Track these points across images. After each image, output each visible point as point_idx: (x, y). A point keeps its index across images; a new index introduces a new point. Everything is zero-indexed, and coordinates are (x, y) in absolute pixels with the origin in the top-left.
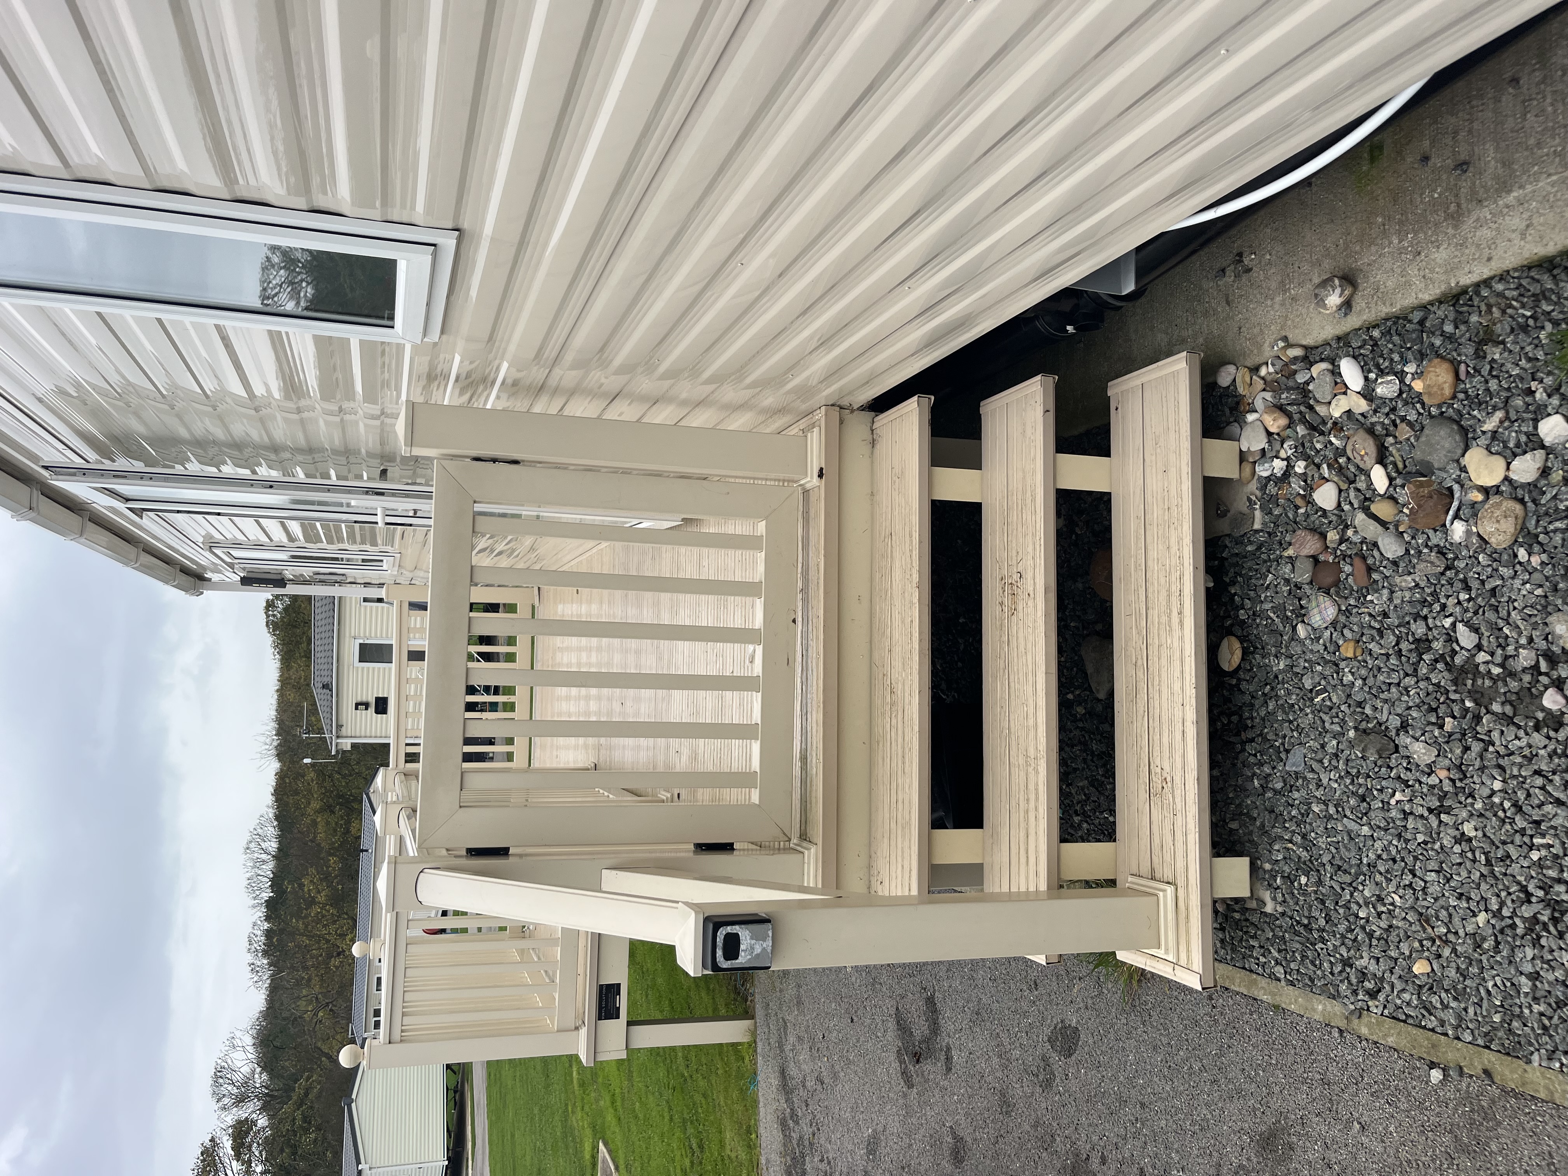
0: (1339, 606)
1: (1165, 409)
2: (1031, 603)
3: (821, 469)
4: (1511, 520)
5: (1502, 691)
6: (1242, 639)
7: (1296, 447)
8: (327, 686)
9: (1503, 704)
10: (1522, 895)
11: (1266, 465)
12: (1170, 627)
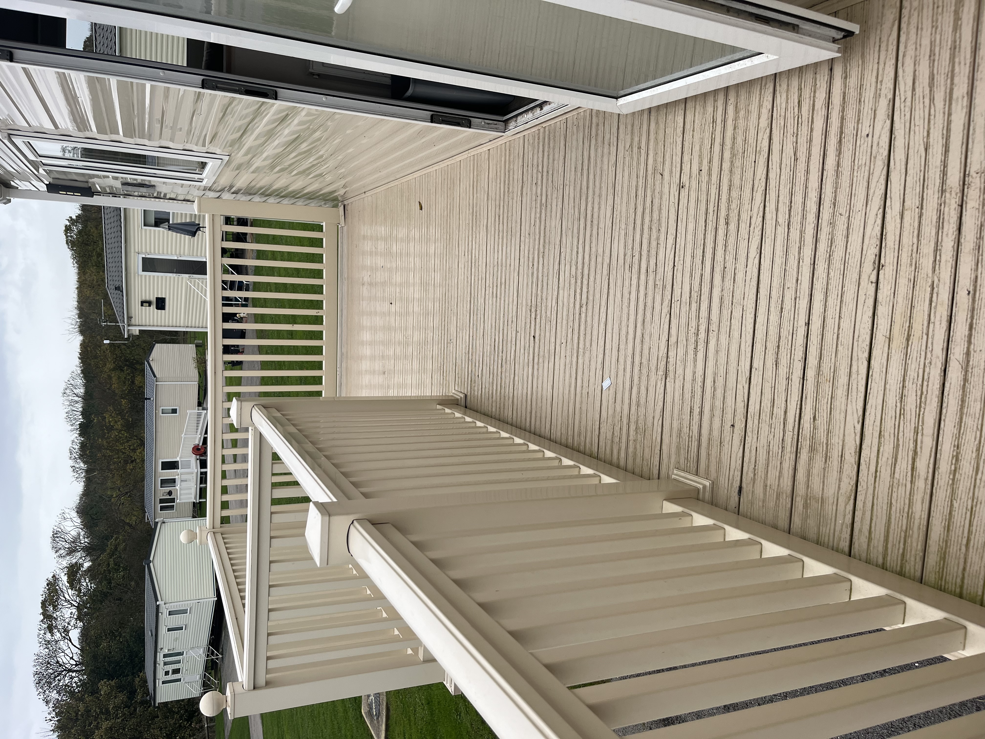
8: (119, 288)
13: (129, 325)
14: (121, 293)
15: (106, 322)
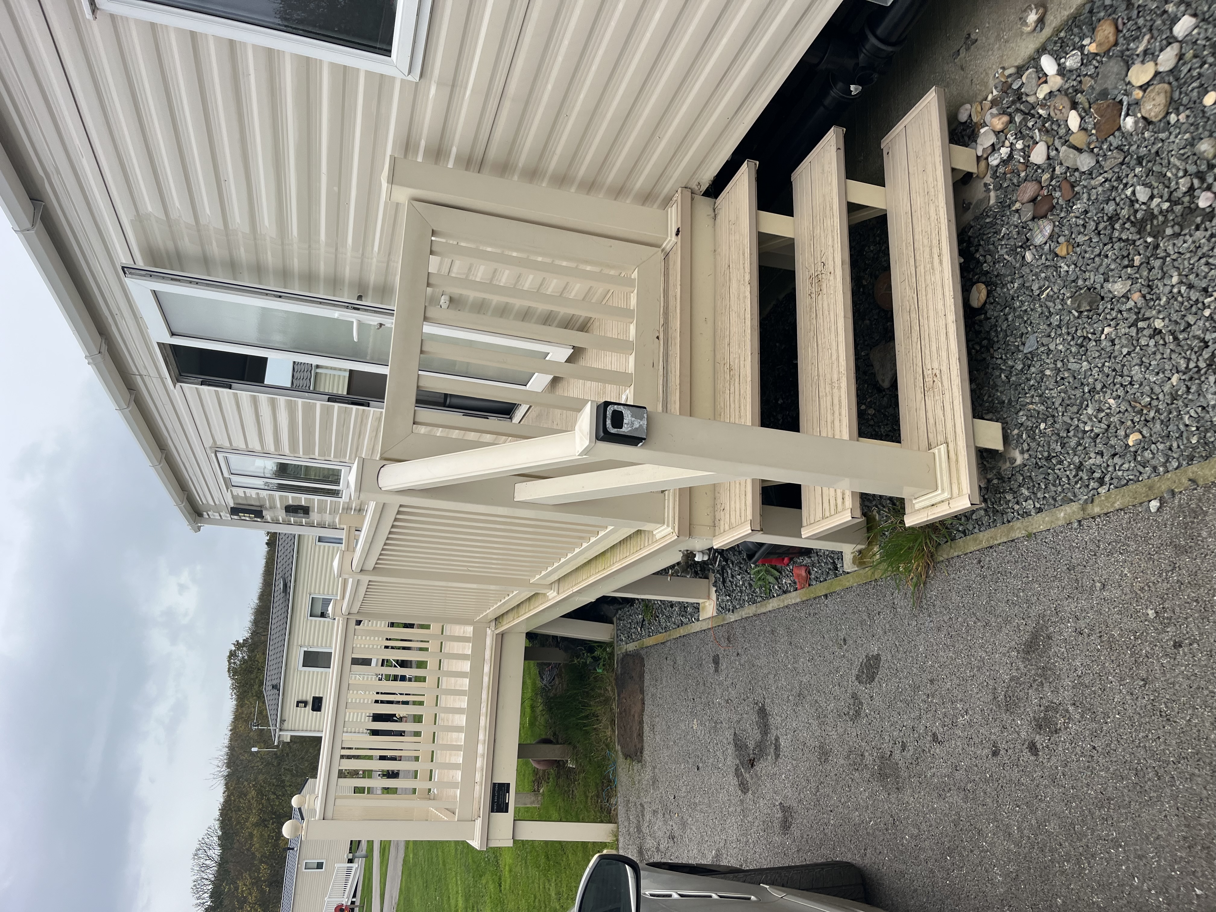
0: (1054, 222)
1: (922, 131)
2: (832, 278)
3: (678, 229)
4: (1162, 96)
5: (1171, 218)
6: (987, 284)
7: (1016, 134)
8: (276, 687)
9: (1173, 226)
10: (1202, 344)
11: (996, 155)
12: (933, 269)
13: (281, 730)
14: (277, 692)
15: (258, 726)
